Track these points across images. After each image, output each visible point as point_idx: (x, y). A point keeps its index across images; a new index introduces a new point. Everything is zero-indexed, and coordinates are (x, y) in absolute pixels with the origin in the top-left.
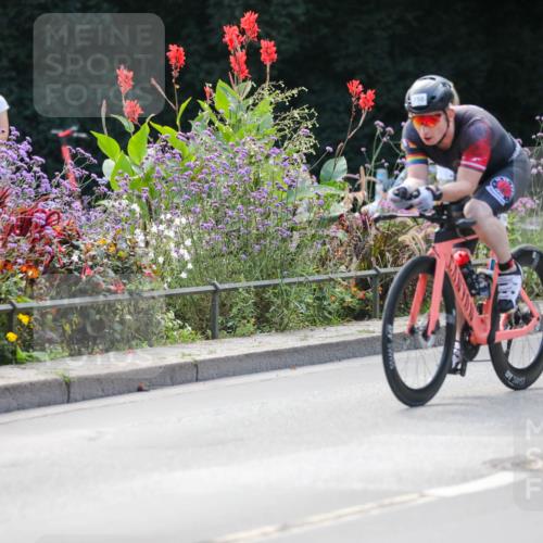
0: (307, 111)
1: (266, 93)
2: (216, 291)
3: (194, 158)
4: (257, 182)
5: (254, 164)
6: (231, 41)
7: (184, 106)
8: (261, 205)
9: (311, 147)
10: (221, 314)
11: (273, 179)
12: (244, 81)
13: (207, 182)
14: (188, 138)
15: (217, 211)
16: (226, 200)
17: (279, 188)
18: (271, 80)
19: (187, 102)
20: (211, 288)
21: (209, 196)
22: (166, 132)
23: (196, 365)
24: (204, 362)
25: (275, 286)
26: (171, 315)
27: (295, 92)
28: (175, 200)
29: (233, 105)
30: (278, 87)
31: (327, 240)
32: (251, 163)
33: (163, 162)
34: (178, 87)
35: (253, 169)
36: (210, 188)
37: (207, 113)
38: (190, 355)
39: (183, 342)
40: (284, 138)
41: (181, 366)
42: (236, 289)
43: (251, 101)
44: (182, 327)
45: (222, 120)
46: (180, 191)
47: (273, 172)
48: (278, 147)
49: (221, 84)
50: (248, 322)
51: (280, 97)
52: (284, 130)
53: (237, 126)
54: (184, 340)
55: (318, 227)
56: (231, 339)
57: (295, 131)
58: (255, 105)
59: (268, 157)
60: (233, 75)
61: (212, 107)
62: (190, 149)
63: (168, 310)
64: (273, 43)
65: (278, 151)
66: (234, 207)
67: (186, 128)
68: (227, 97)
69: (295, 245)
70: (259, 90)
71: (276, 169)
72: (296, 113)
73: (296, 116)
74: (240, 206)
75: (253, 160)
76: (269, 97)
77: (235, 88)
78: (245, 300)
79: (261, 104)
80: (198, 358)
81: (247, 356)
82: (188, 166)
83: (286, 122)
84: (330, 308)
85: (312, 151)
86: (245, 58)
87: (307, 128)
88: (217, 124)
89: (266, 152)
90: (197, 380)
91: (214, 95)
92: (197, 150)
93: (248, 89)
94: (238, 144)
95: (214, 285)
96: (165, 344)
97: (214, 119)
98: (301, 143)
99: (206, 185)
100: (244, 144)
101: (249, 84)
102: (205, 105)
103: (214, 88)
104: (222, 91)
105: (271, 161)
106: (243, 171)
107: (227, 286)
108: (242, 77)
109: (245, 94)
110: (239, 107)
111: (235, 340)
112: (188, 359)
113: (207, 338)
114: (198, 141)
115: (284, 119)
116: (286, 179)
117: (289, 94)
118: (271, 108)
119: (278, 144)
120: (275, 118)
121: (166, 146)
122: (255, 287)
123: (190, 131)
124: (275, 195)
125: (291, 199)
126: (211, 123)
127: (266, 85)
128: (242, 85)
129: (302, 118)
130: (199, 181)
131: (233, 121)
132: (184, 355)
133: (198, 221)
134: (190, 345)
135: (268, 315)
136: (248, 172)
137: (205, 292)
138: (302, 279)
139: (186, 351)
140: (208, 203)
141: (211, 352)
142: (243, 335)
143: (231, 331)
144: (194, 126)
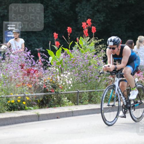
0: (103, 45)
1: (93, 40)
2: (78, 92)
3: (73, 57)
4: (90, 64)
5: (89, 59)
6: (84, 26)
7: (71, 43)
8: (91, 70)
9: (104, 55)
10: (79, 99)
11: (94, 63)
12: (87, 37)
13: (77, 63)
14: (72, 52)
15: (79, 71)
16: (81, 69)
17: (96, 66)
18: (94, 37)
19: (72, 42)
20: (77, 92)
21: (77, 67)
22: (66, 50)
23: (72, 112)
24: (74, 111)
25: (94, 92)
26: (66, 98)
27: (101, 40)
28: (68, 68)
29: (84, 43)
30: (96, 39)
31: (108, 80)
32: (88, 59)
33: (65, 58)
34: (69, 38)
35: (89, 60)
36: (77, 65)
37: (77, 45)
38: (71, 109)
39: (69, 106)
40: (97, 52)
41: (69, 112)
42: (83, 92)
43: (89, 42)
44: (69, 102)
45: (81, 47)
46: (69, 66)
47: (94, 61)
48: (96, 55)
49: (81, 37)
50: (86, 101)
51: (96, 41)
52: (97, 50)
53: (85, 49)
54: (70, 105)
55: (106, 76)
56: (82, 105)
57: (100, 51)
58: (90, 43)
59: (93, 57)
60: (84, 35)
61: (78, 44)
62: (72, 55)
63: (65, 97)
64: (95, 27)
65: (95, 56)
66: (83, 70)
67: (71, 49)
68: (82, 41)
69: (99, 81)
70: (91, 40)
71: (95, 61)
72: (101, 46)
73: (101, 47)
74: (85, 70)
75: (89, 58)
76: (94, 41)
77: (85, 39)
78: (86, 95)
79: (91, 43)
80: (73, 110)
81: (86, 110)
82: (72, 59)
83: (98, 48)
84: (108, 98)
85: (104, 56)
86: (87, 31)
87: (103, 50)
88: (80, 48)
89: (92, 56)
90: (73, 116)
91: (79, 41)
92: (74, 55)
93: (88, 39)
94: (85, 54)
95: (78, 91)
96: (64, 106)
97: (79, 47)
98: (102, 54)
99: (76, 64)
100: (87, 54)
101: (88, 38)
102: (77, 43)
103: (79, 39)
104: (81, 40)
105: (94, 58)
106: (86, 61)
107: (81, 91)
108: (86, 36)
109: (87, 40)
110: (86, 44)
111: (83, 105)
112: (70, 110)
113: (76, 105)
114: (75, 53)
115: (98, 47)
116: (98, 63)
117: (99, 41)
118: (94, 44)
119: (95, 54)
120: (95, 47)
121: (66, 54)
122: (89, 92)
123: (72, 50)
124: (94, 68)
125: (99, 69)
126: (78, 48)
127: (93, 38)
128: (87, 38)
129: (102, 47)
130: (75, 63)
131: (84, 47)
132: (69, 109)
133: (74, 74)
134: (71, 107)
135: (92, 99)
136: (87, 61)
137: (75, 93)
138: (101, 90)
139: (70, 108)
140: (77, 69)
141: (77, 109)
142: (85, 104)
143: (82, 103)
144: (73, 49)
